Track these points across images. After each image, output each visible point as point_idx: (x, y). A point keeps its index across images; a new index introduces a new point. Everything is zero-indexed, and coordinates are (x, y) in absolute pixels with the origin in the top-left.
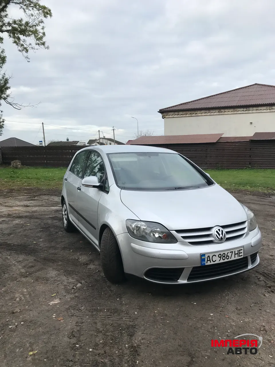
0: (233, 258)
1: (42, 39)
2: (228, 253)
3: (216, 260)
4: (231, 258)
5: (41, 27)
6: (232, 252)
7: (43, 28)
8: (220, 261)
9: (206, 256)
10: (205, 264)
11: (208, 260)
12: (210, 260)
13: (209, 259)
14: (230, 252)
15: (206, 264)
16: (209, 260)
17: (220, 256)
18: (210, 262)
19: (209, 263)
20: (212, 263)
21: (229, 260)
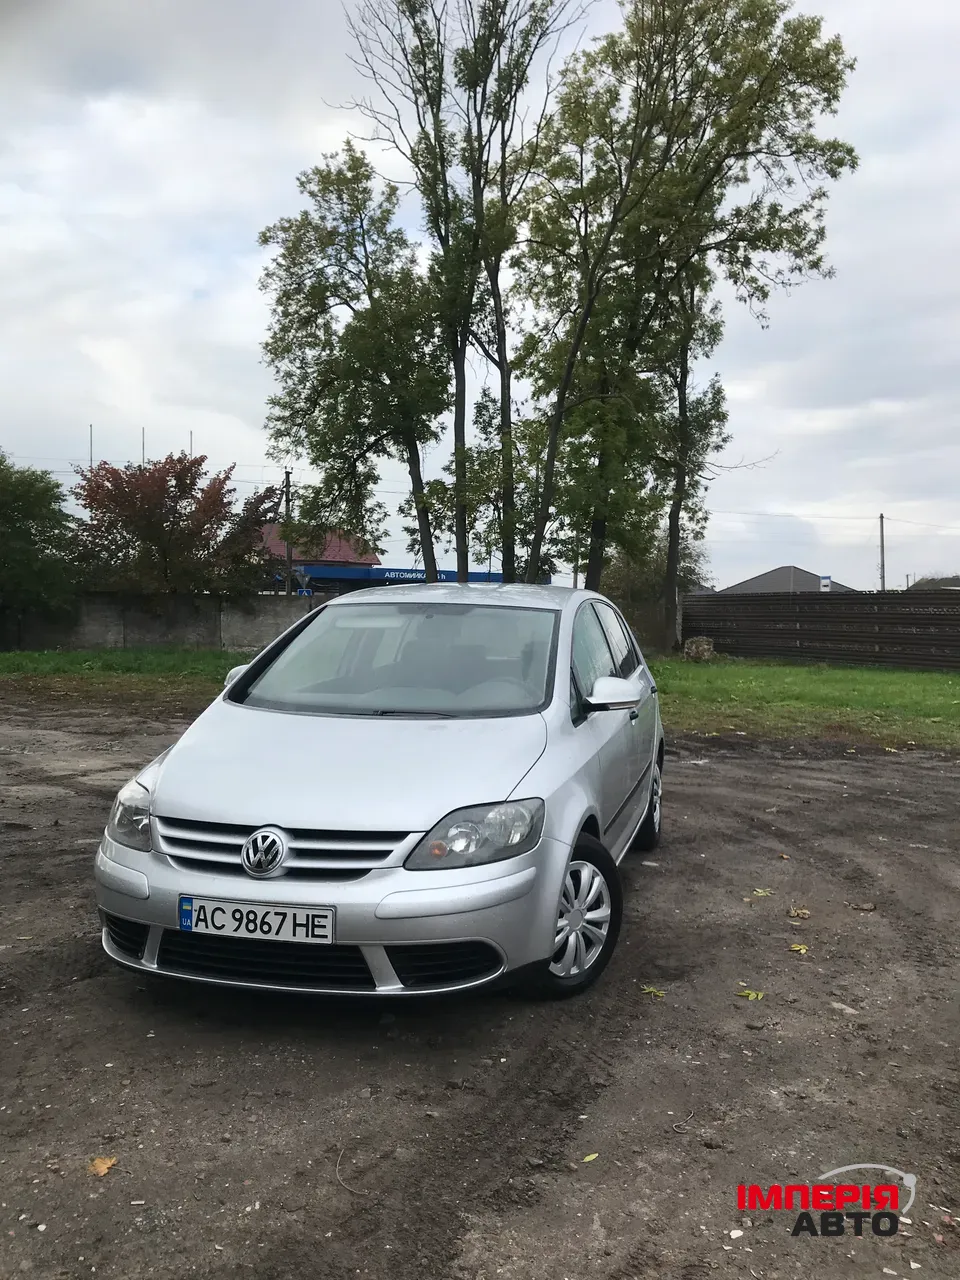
0: (286, 935)
1: (814, 249)
2: (267, 913)
3: (223, 926)
4: (277, 933)
5: (813, 213)
6: (284, 915)
7: (819, 216)
8: (236, 930)
9: (197, 904)
10: (191, 928)
11: (199, 920)
12: (205, 920)
13: (202, 917)
14: (276, 914)
15: (194, 930)
16: (202, 920)
17: (238, 916)
18: (207, 927)
19: (201, 929)
20: (212, 931)
21: (271, 937)
